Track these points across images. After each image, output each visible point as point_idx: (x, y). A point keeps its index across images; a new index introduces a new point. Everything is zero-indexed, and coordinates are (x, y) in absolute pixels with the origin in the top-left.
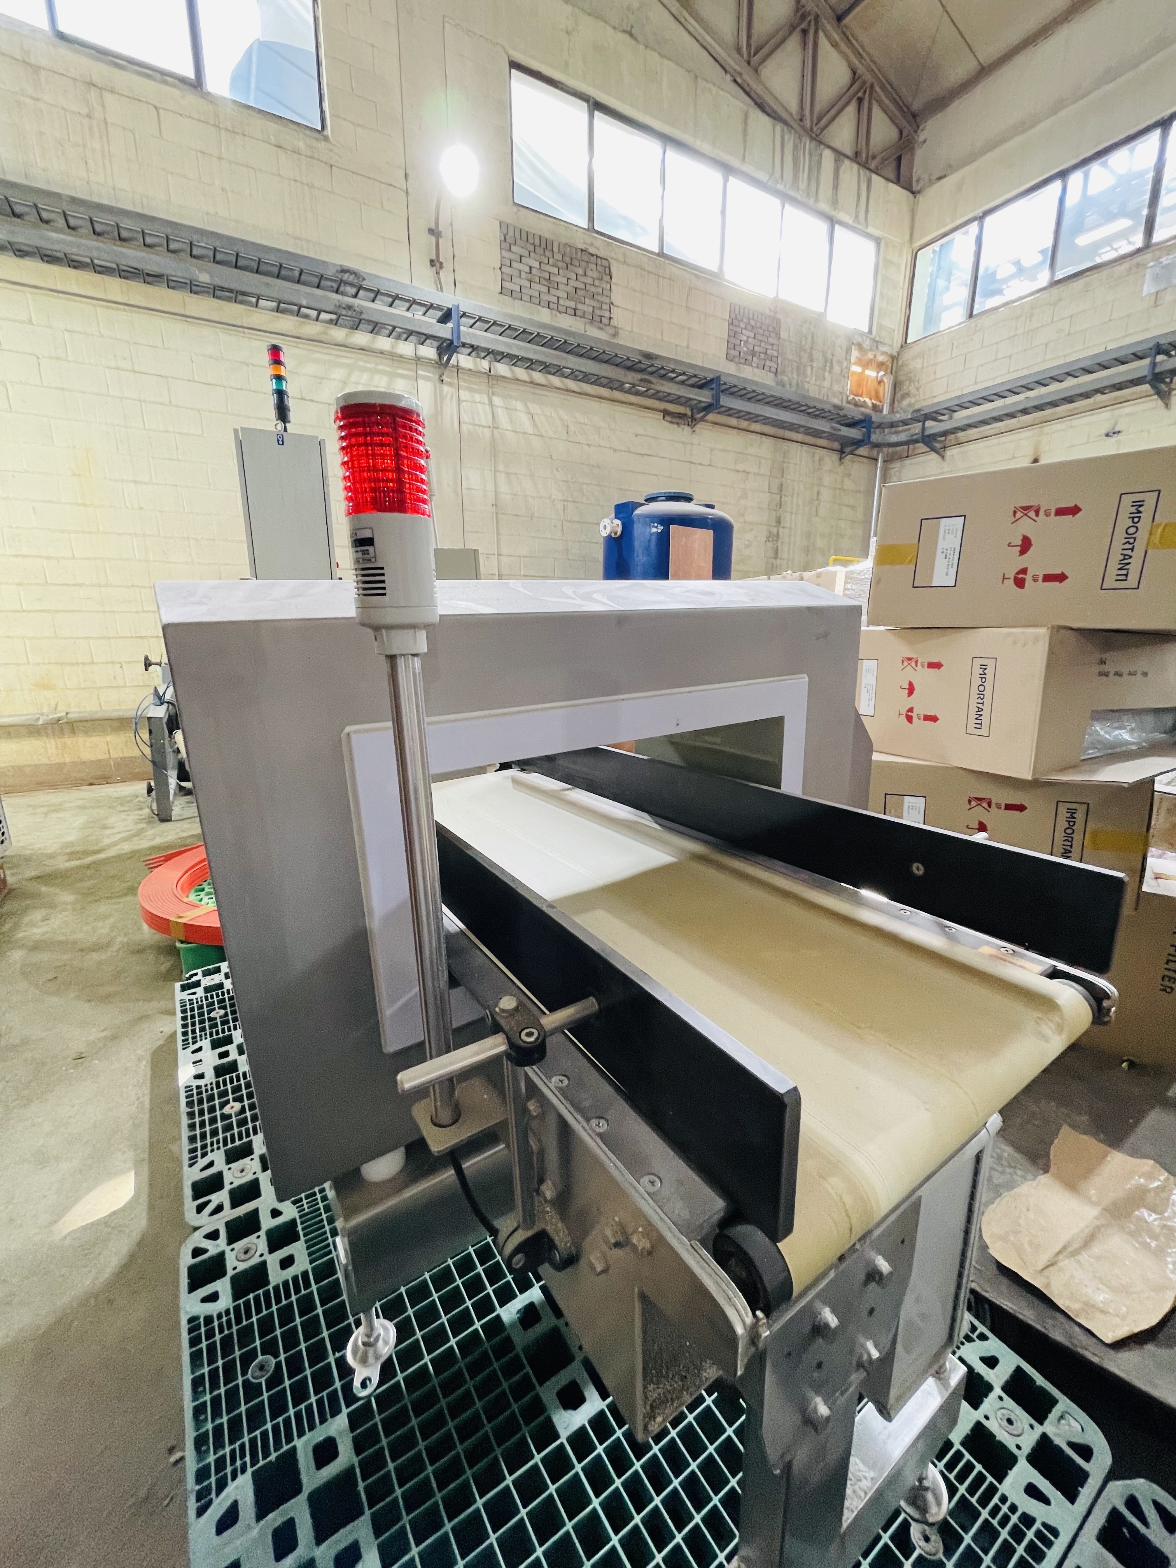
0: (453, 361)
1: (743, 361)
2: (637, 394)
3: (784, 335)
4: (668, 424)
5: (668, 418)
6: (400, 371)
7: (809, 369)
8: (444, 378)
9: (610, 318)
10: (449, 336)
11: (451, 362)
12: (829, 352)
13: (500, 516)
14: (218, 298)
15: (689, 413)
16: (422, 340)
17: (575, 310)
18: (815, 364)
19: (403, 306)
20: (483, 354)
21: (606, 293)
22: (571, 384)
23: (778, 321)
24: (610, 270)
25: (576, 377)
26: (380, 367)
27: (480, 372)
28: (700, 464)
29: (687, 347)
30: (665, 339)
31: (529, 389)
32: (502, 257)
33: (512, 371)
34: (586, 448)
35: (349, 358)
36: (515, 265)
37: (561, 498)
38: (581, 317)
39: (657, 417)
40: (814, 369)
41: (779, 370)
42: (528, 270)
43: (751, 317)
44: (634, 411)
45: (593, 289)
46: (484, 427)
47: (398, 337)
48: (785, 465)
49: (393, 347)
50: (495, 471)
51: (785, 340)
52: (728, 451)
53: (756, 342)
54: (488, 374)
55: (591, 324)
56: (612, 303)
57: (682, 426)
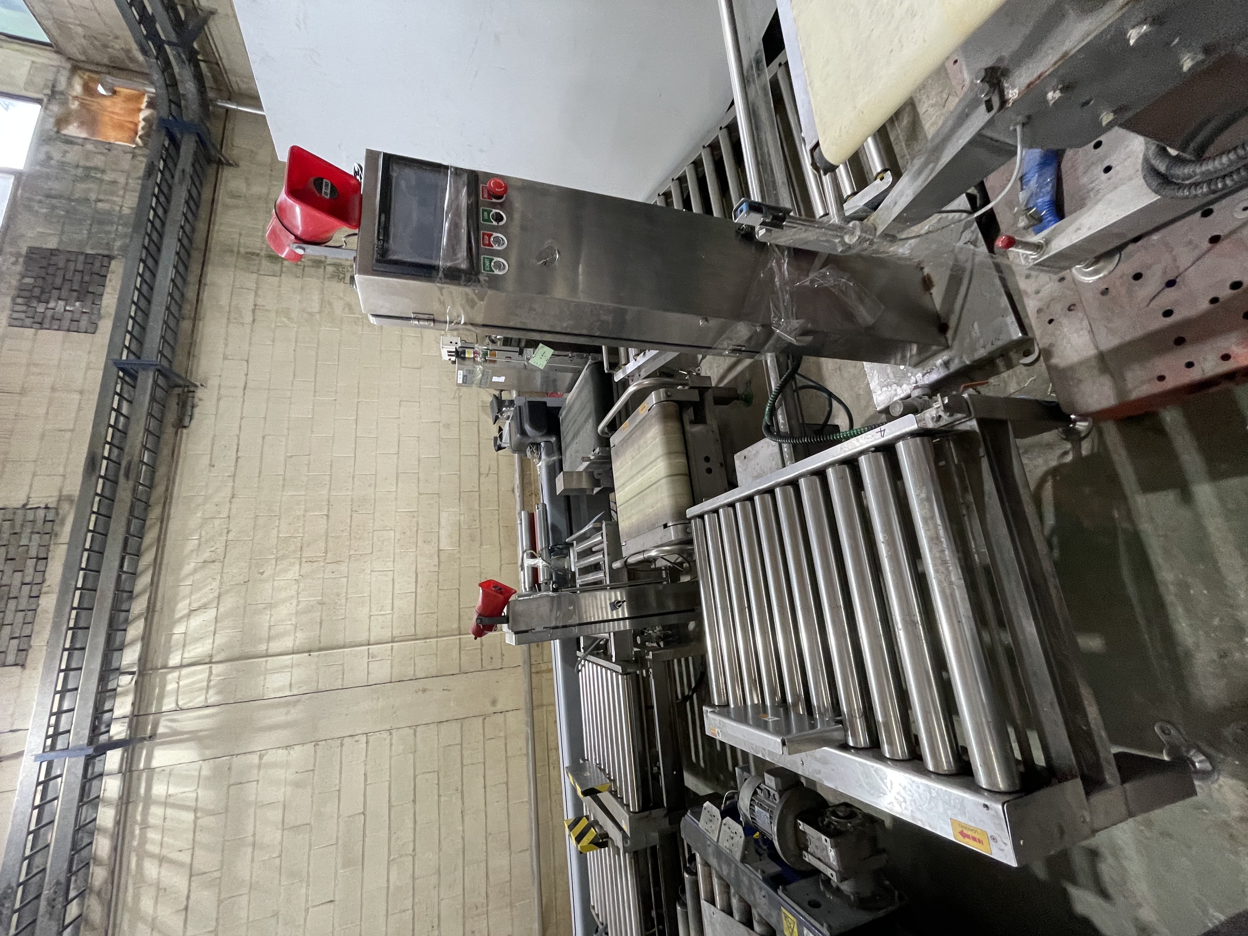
1: (95, 309)
2: (152, 473)
3: (53, 243)
4: (193, 421)
5: (186, 421)
6: (142, 791)
7: (100, 205)
8: (147, 734)
9: (47, 508)
12: (73, 172)
13: (322, 646)
15: (177, 391)
17: (38, 559)
18: (93, 196)
21: (9, 515)
23: (32, 251)
26: (139, 818)
27: (137, 685)
28: (247, 375)
31: (157, 617)
33: (132, 643)
34: (230, 537)
37: (297, 567)
38: (48, 550)
39: (184, 436)
40: (101, 197)
41: (106, 253)
43: (28, 294)
46: (210, 675)
48: (242, 250)
50: (266, 655)
51: (61, 242)
52: (227, 334)
53: (66, 286)
54: (139, 673)
55: (56, 535)
56: (24, 506)
57: (196, 400)
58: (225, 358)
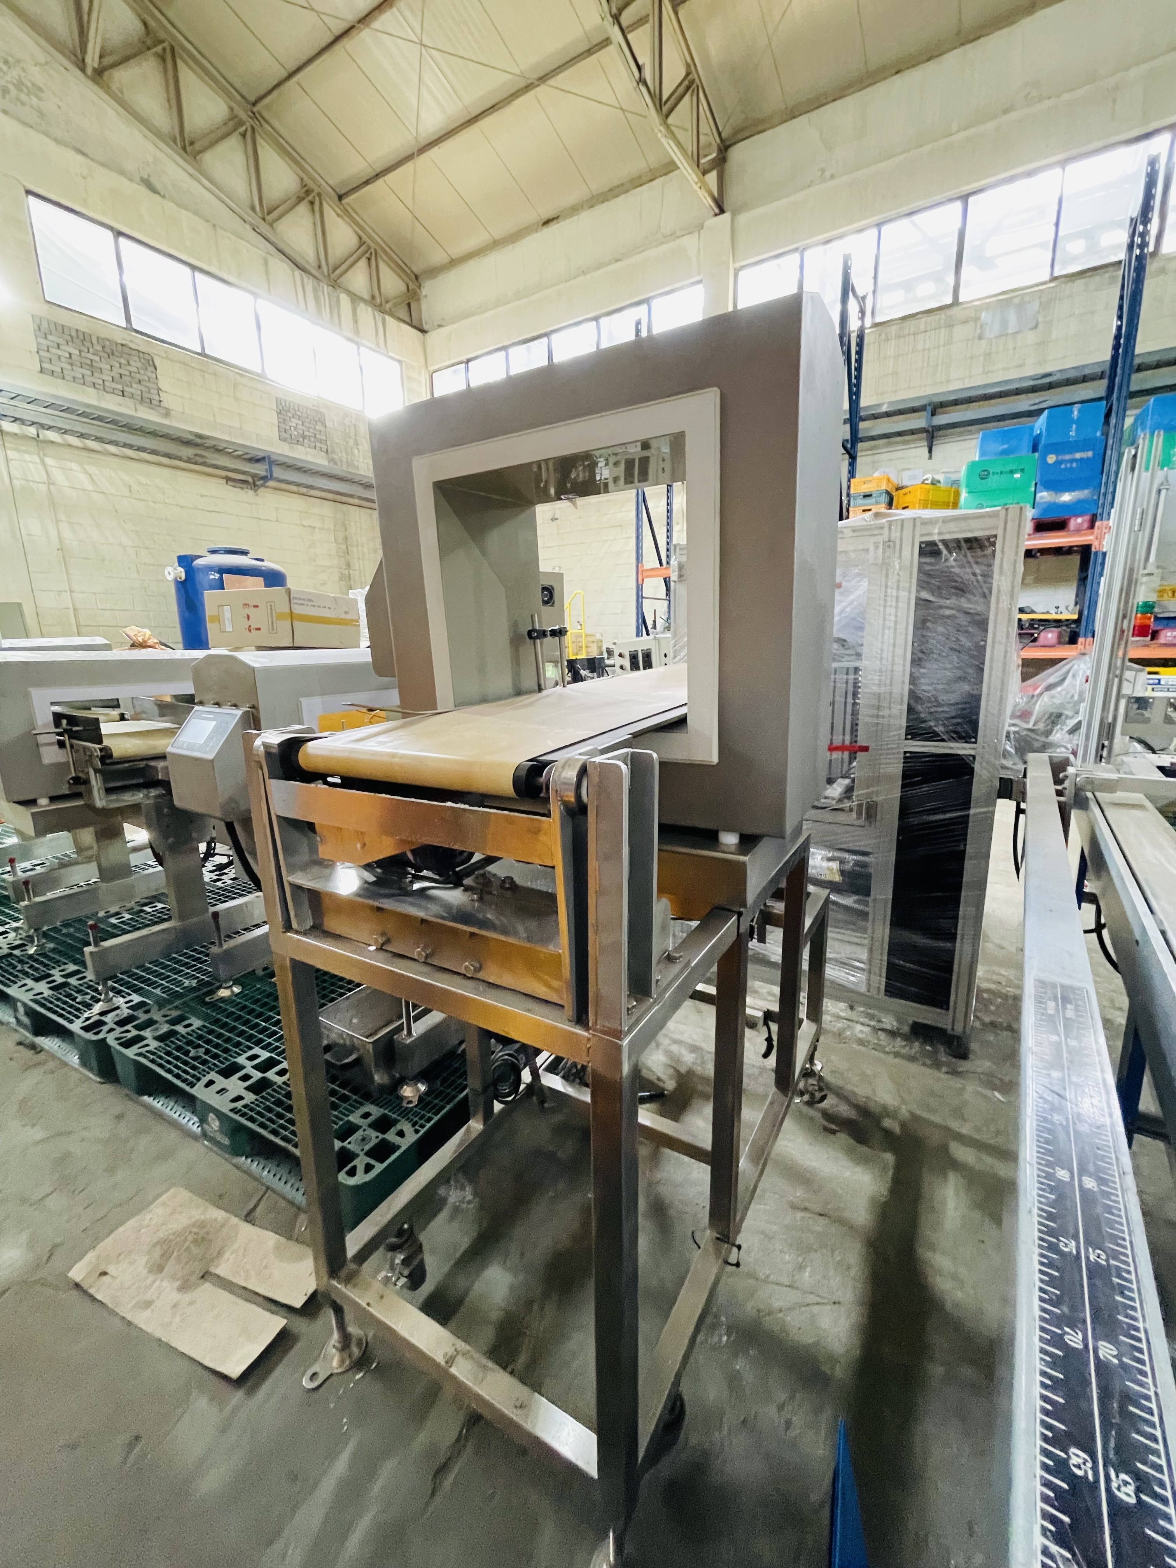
1: (294, 443)
2: (194, 463)
3: (329, 424)
4: (231, 488)
5: (231, 483)
7: (356, 452)
9: (160, 401)
13: (67, 558)
15: (250, 481)
17: (122, 391)
18: (360, 449)
20: (28, 424)
21: (153, 380)
23: (322, 414)
24: (154, 364)
27: (28, 437)
29: (240, 429)
30: (218, 421)
31: (84, 454)
32: (38, 344)
33: (63, 439)
34: (151, 503)
36: (53, 350)
38: (129, 399)
39: (220, 482)
41: (329, 451)
42: (67, 355)
43: (297, 408)
44: (197, 476)
45: (138, 376)
46: (38, 483)
48: (345, 520)
50: (56, 521)
51: (330, 428)
52: (293, 511)
53: (305, 429)
54: (37, 439)
55: (141, 404)
56: (160, 389)
57: (246, 490)
58: (277, 509)
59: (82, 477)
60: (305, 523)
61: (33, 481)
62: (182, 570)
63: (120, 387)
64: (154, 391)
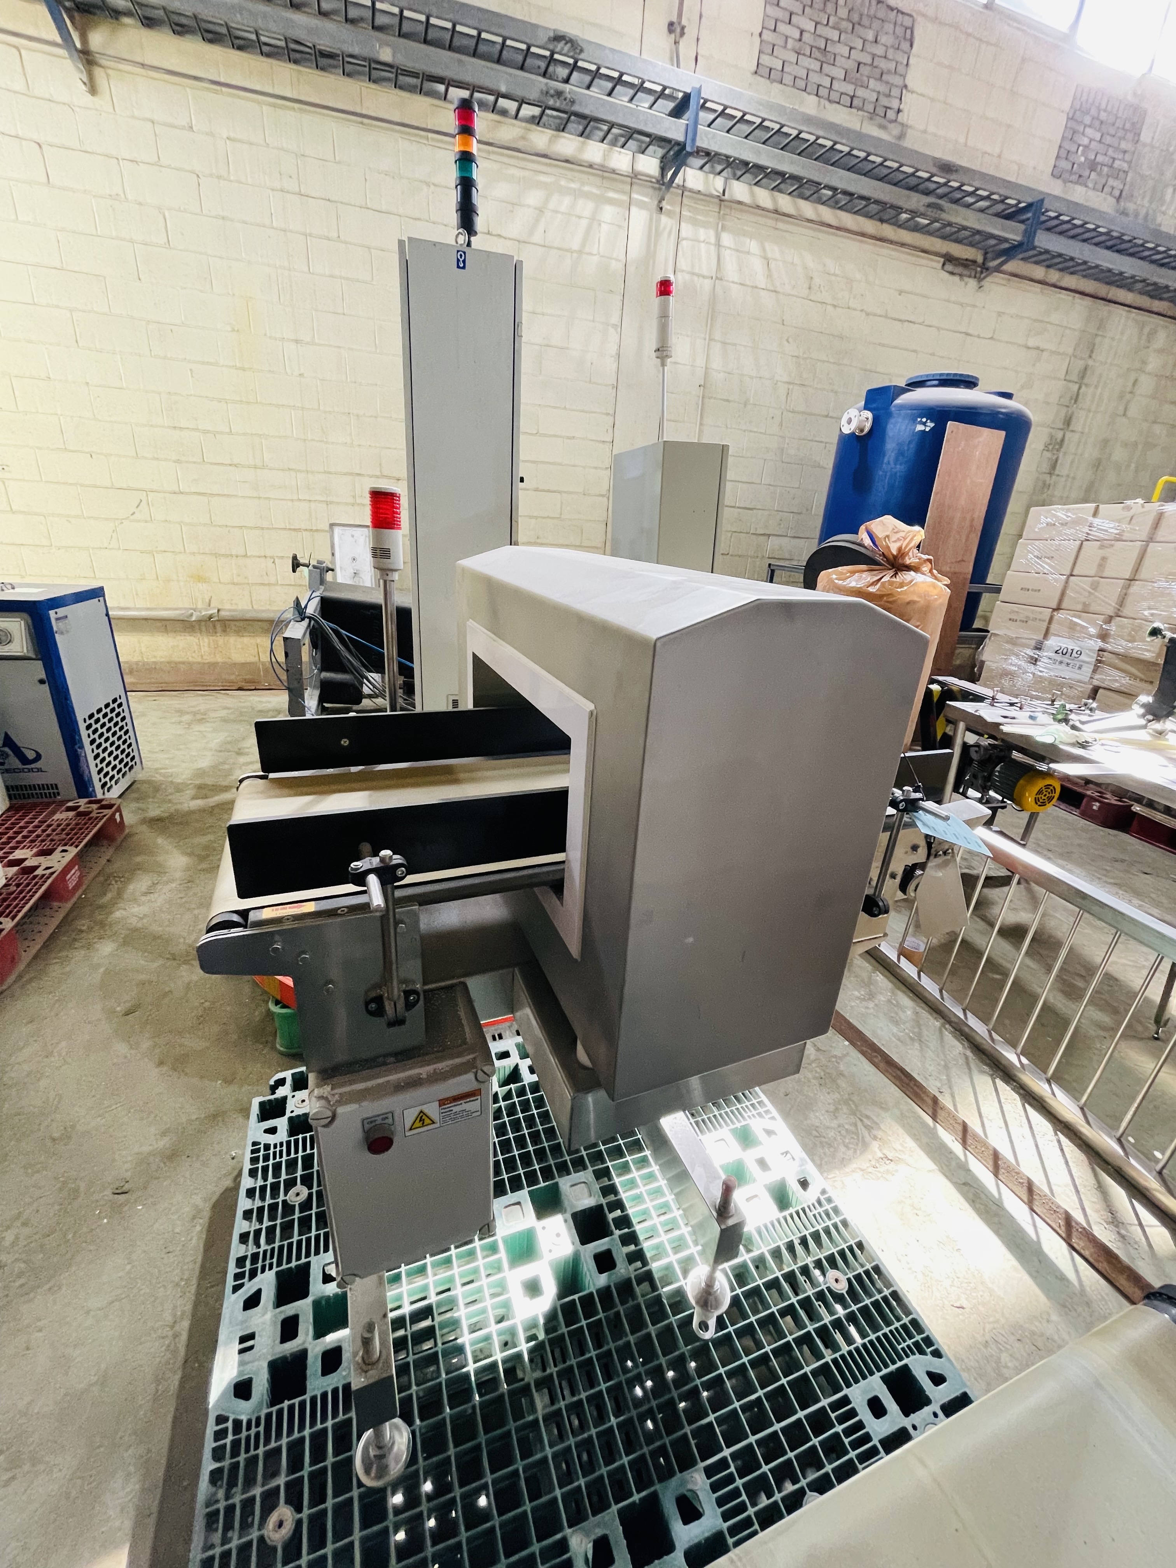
0: (678, 180)
1: (1074, 178)
2: (917, 229)
3: (1145, 136)
4: (947, 275)
5: (949, 267)
6: (611, 194)
8: (664, 204)
9: (899, 111)
10: (681, 138)
11: (677, 181)
13: (706, 400)
14: (401, 88)
15: (980, 259)
16: (644, 146)
17: (852, 97)
19: (625, 95)
20: (719, 168)
21: (901, 69)
22: (827, 214)
23: (1142, 114)
24: (912, 33)
25: (837, 202)
26: (586, 188)
27: (711, 196)
28: (979, 337)
29: (999, 156)
30: (969, 144)
31: (771, 223)
32: (766, 15)
33: (752, 194)
34: (830, 308)
35: (549, 175)
36: (782, 27)
37: (786, 379)
38: (859, 109)
39: (935, 264)
41: (1124, 194)
42: (797, 35)
43: (1103, 106)
44: (903, 257)
45: (883, 64)
46: (704, 277)
47: (613, 143)
48: (1098, 339)
49: (605, 156)
50: (710, 340)
51: (1145, 145)
52: (1022, 317)
53: (1101, 148)
54: (721, 199)
55: (871, 119)
56: (906, 86)
57: (966, 279)
59: (757, 265)
60: (1032, 343)
61: (698, 275)
62: (869, 415)
63: (849, 89)
64: (895, 92)
